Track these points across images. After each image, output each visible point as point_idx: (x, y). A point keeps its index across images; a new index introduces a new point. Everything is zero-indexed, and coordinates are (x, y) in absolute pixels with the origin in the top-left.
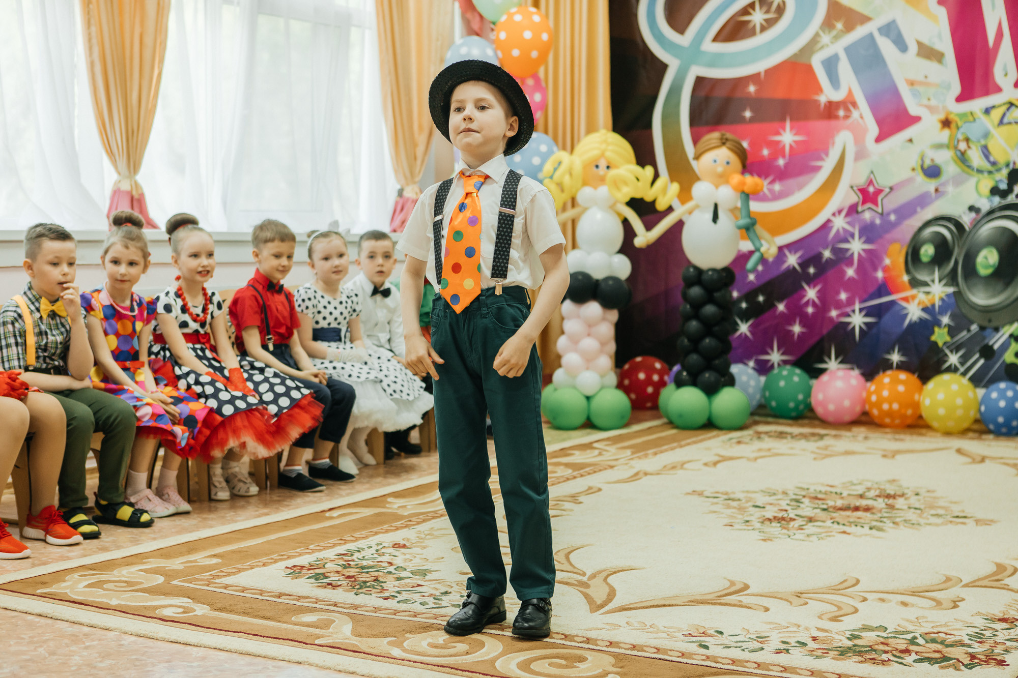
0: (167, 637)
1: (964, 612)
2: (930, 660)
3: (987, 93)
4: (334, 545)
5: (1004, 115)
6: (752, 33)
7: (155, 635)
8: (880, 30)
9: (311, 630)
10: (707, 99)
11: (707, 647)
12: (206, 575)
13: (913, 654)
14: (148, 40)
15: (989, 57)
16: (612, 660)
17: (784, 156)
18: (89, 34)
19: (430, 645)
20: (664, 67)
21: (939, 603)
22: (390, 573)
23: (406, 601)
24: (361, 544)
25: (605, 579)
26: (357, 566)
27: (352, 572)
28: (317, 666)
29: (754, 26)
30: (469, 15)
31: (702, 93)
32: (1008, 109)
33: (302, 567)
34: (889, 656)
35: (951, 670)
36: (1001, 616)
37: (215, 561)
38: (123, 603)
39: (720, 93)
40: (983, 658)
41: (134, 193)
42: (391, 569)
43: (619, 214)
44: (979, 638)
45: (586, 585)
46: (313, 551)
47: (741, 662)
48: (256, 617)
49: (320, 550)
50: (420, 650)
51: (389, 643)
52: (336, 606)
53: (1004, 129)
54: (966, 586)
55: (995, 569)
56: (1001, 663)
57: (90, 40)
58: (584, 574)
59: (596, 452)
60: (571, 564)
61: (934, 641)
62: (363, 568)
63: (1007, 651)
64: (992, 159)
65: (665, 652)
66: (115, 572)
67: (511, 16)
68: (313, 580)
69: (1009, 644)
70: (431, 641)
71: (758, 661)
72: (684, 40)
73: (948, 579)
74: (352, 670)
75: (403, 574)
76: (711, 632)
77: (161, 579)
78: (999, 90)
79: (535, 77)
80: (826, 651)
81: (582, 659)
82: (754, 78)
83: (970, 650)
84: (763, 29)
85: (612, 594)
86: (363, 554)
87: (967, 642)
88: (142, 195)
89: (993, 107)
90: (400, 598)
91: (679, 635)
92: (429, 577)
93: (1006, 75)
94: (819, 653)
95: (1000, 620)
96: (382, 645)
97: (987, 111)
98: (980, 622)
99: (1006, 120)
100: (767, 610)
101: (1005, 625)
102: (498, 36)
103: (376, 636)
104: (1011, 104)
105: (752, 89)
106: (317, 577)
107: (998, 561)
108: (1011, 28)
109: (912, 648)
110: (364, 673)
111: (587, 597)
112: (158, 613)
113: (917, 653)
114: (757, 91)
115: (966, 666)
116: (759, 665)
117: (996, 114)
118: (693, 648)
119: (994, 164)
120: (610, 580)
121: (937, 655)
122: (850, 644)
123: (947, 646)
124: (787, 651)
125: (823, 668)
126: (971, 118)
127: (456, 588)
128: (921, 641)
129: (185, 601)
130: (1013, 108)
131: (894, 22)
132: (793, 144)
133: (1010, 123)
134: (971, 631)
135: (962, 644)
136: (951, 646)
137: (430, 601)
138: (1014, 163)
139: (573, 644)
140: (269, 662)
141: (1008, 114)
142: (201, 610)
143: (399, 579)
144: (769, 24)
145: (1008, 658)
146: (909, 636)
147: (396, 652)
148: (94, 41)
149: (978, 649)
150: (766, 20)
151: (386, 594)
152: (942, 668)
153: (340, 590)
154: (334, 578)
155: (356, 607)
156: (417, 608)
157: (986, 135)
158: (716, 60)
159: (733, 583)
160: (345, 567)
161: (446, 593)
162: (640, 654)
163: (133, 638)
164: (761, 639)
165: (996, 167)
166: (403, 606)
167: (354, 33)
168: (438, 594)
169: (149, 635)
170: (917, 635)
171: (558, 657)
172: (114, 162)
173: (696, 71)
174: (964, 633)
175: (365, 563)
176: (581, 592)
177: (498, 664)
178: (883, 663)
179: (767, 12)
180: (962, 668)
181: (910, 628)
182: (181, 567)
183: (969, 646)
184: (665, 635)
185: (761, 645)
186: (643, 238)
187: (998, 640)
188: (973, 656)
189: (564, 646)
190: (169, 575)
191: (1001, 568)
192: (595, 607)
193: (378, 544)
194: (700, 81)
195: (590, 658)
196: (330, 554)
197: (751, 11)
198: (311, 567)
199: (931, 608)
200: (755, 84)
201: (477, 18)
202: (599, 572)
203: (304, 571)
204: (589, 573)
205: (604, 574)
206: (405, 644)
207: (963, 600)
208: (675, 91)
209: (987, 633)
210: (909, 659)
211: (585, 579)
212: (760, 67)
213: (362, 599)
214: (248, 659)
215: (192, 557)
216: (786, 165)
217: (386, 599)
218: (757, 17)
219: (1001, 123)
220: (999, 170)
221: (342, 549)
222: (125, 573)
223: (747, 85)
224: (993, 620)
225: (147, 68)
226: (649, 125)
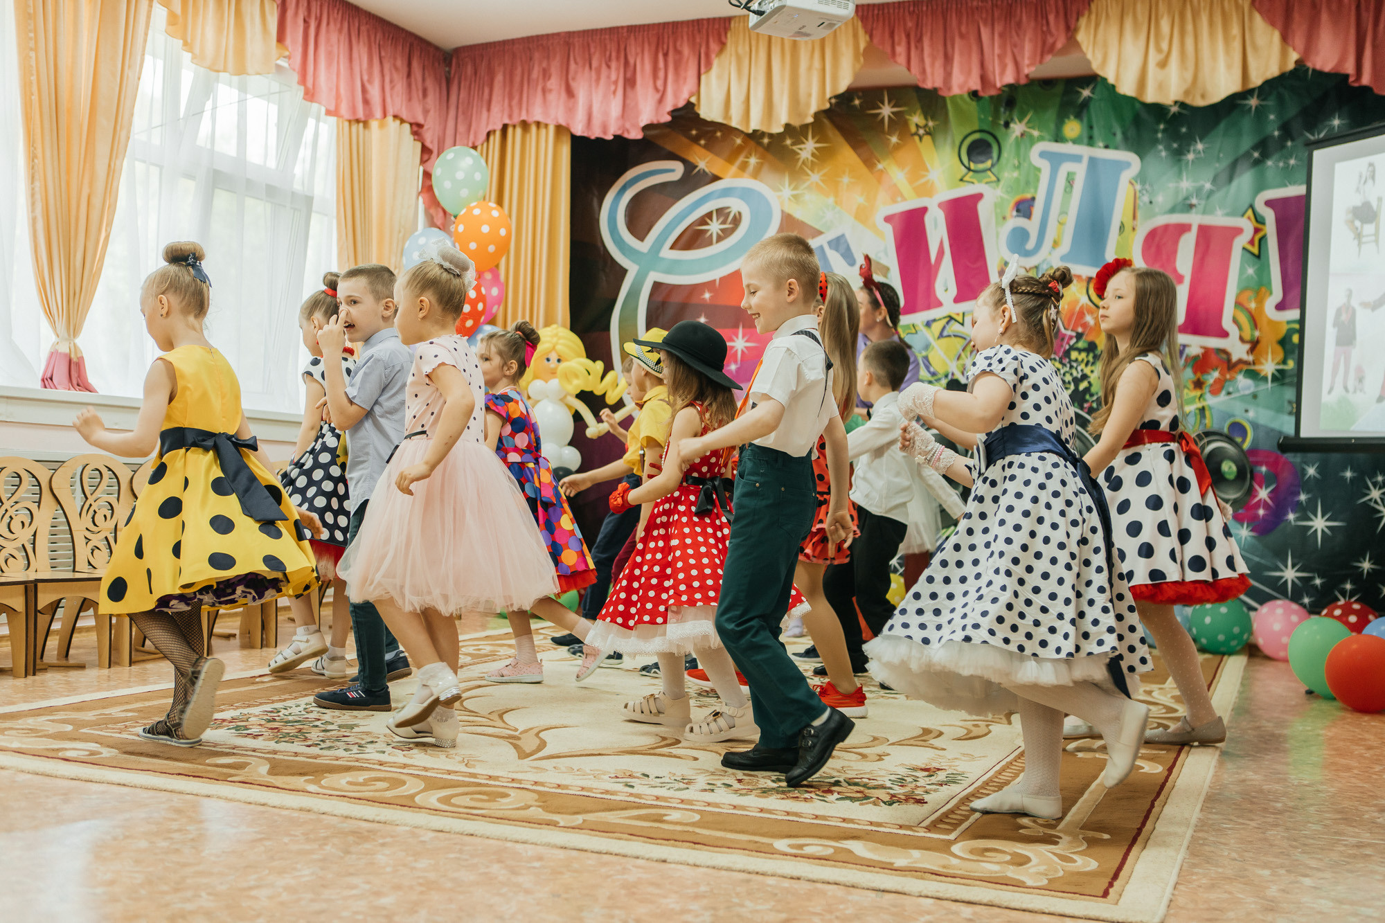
0: (67, 774)
1: (888, 763)
2: (852, 799)
3: (928, 307)
4: (261, 704)
5: (944, 328)
6: (711, 243)
7: (55, 773)
8: (829, 243)
9: (225, 770)
10: (664, 304)
11: (632, 787)
12: (120, 725)
13: (836, 794)
14: (96, 201)
15: (931, 272)
16: (536, 796)
17: (736, 362)
18: (33, 189)
19: (350, 783)
20: (624, 272)
21: (864, 756)
22: (317, 726)
23: (329, 748)
24: (288, 704)
25: (537, 735)
26: (281, 721)
27: (275, 725)
28: (226, 799)
29: (711, 235)
30: (432, 211)
31: (659, 298)
32: (948, 323)
33: (224, 720)
34: (813, 795)
35: (871, 805)
36: (923, 766)
37: (130, 714)
38: (24, 746)
39: (676, 299)
40: (903, 797)
41: (73, 356)
42: (318, 723)
43: (569, 407)
44: (901, 782)
45: (519, 739)
46: (238, 708)
47: (665, 799)
48: (167, 759)
49: (244, 707)
50: (339, 787)
51: (305, 781)
52: (254, 751)
53: (943, 340)
54: (893, 744)
55: (921, 732)
56: (921, 802)
57: (33, 195)
58: (516, 730)
59: (542, 637)
60: (504, 721)
61: (856, 784)
62: (286, 722)
63: (927, 792)
64: (932, 370)
65: (590, 790)
66: (20, 721)
67: (470, 210)
68: (233, 731)
69: (928, 787)
70: (350, 779)
71: (683, 797)
72: (644, 246)
73: (875, 739)
74: (263, 801)
75: (330, 727)
76: (638, 775)
77: (69, 728)
78: (940, 304)
79: (495, 270)
80: (751, 790)
81: (506, 795)
82: (709, 285)
83: (892, 792)
84: (720, 239)
85: (543, 744)
86: (290, 711)
87: (888, 784)
88: (82, 358)
89: (934, 320)
90: (323, 745)
91: (606, 777)
92: (356, 729)
93: (946, 290)
94: (744, 792)
95: (922, 770)
96: (299, 782)
97: (928, 324)
98: (902, 771)
99: (945, 333)
100: (696, 759)
101: (927, 773)
102: (456, 228)
103: (293, 774)
104: (951, 318)
105: (707, 296)
106: (237, 728)
107: (925, 726)
108: (951, 246)
109: (833, 788)
110: (275, 804)
111: (516, 747)
112: (60, 754)
113: (839, 793)
114: (711, 298)
115: (885, 803)
116: (682, 801)
117: (937, 327)
118: (620, 787)
119: (934, 374)
120: (541, 735)
121: (859, 795)
122: (775, 785)
123: (869, 788)
124: (713, 790)
125: (746, 804)
126: (914, 331)
127: (382, 738)
128: (844, 784)
129: (93, 746)
130: (953, 322)
131: (843, 236)
132: (745, 350)
133: (949, 336)
134: (893, 777)
135: (883, 787)
136: (874, 788)
137: (355, 749)
138: (953, 374)
139: (497, 783)
140: (176, 795)
141: (947, 327)
142: (106, 753)
143: (324, 731)
144: (725, 234)
145: (927, 797)
146: (832, 780)
147: (312, 788)
148: (38, 196)
149: (898, 790)
150: (722, 230)
151: (309, 743)
152: (861, 804)
153: (261, 738)
154: (255, 730)
155: (275, 752)
156: (341, 753)
157: (927, 347)
158: (672, 267)
159: (664, 739)
160: (269, 721)
161: (372, 742)
162: (564, 792)
163: (29, 776)
164: (688, 782)
165: (936, 378)
166: (325, 752)
167: (315, 218)
168: (363, 742)
169: (48, 772)
170: (841, 779)
171: (480, 793)
172: (53, 324)
173: (654, 277)
174: (886, 779)
175: (291, 718)
176: (511, 743)
177: (417, 799)
178: (806, 800)
179: (724, 222)
180: (882, 804)
181: (835, 774)
182: (94, 718)
183: (890, 788)
184: (592, 777)
185: (686, 786)
186: (594, 429)
187: (918, 784)
188: (893, 796)
189: (486, 785)
190: (78, 724)
191: (926, 732)
192: (523, 755)
193: (306, 704)
194: (657, 286)
195: (512, 794)
196: (256, 710)
197: (709, 221)
198: (233, 720)
199: (858, 761)
200: (710, 291)
201: (441, 214)
202: (531, 729)
203: (225, 724)
204: (521, 729)
205: (536, 731)
206: (322, 782)
207: (888, 755)
208: (634, 294)
209: (909, 779)
210: (830, 797)
211: (516, 734)
212: (716, 274)
213: (282, 746)
214: (151, 793)
215: (107, 711)
216: (738, 370)
217: (309, 746)
218: (714, 227)
219: (941, 336)
220: (939, 380)
221: (268, 707)
222: (31, 722)
223: (703, 293)
224: (914, 769)
225: (93, 228)
226: (607, 328)
